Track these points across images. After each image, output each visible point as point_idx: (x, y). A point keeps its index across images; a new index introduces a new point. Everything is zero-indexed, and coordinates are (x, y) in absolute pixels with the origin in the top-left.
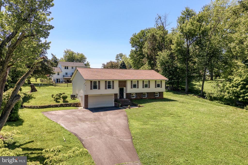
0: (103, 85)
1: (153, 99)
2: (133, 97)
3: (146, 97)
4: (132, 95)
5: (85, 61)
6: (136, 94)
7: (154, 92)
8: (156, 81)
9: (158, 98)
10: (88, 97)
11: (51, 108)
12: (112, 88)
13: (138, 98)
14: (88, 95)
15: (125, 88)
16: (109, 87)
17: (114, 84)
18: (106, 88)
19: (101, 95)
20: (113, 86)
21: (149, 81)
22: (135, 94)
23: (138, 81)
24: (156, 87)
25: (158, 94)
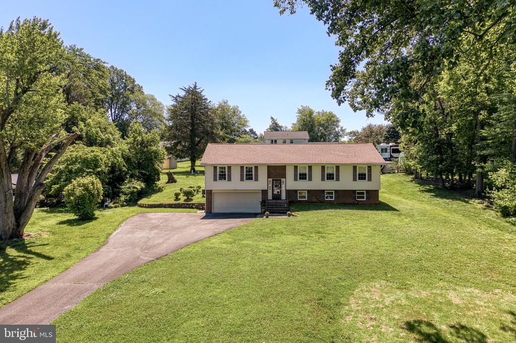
0: (236, 174)
1: (350, 204)
2: (301, 197)
3: (334, 199)
4: (300, 193)
5: (338, 127)
6: (309, 191)
7: (353, 190)
8: (355, 168)
9: (362, 203)
10: (211, 194)
11: (163, 209)
12: (254, 178)
13: (314, 200)
14: (211, 191)
15: (283, 180)
16: (249, 177)
17: (258, 173)
18: (242, 180)
19: (235, 191)
20: (257, 175)
21: (338, 168)
22: (306, 191)
23: (310, 167)
24: (355, 179)
25: (365, 195)
